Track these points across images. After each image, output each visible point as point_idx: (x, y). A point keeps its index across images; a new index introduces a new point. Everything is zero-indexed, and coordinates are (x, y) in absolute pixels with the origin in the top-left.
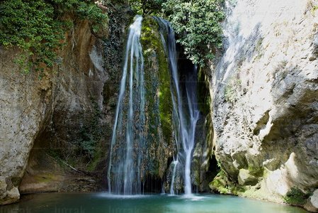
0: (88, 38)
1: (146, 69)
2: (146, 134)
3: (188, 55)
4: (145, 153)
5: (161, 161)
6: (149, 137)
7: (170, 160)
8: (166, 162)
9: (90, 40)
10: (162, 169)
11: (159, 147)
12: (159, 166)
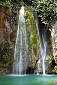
0: (4, 16)
1: (26, 27)
2: (27, 51)
3: (43, 21)
4: (27, 59)
5: (33, 62)
6: (29, 53)
7: (37, 61)
8: (35, 62)
9: (5, 16)
11: (32, 57)
12: (32, 63)
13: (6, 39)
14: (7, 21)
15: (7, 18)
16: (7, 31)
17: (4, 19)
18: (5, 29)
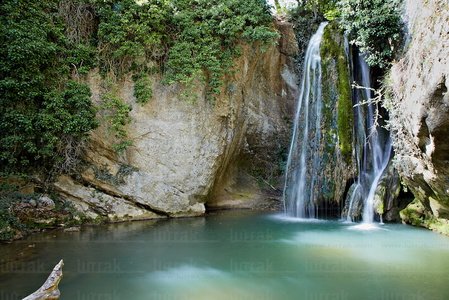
0: (277, 58)
1: (323, 80)
2: (322, 154)
4: (319, 174)
5: (338, 183)
6: (325, 156)
7: (350, 182)
8: (344, 185)
9: (280, 59)
10: (339, 193)
11: (336, 168)
12: (335, 189)
13: (286, 118)
14: (290, 69)
15: (288, 61)
16: (288, 97)
17: (280, 66)
18: (284, 93)
